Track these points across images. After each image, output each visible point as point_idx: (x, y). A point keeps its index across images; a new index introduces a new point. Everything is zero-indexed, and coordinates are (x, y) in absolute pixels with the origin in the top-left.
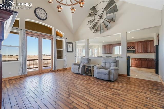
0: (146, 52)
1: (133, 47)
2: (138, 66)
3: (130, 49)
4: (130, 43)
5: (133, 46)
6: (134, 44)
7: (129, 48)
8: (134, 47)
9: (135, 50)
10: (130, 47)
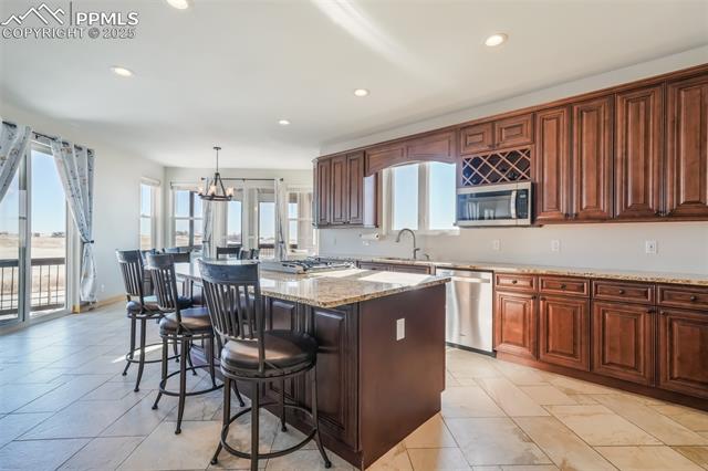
0: (640, 212)
1: (515, 165)
2: (550, 358)
3: (495, 180)
4: (492, 123)
5: (513, 156)
6: (528, 128)
7: (485, 170)
8: (525, 165)
9: (527, 185)
10: (493, 160)
